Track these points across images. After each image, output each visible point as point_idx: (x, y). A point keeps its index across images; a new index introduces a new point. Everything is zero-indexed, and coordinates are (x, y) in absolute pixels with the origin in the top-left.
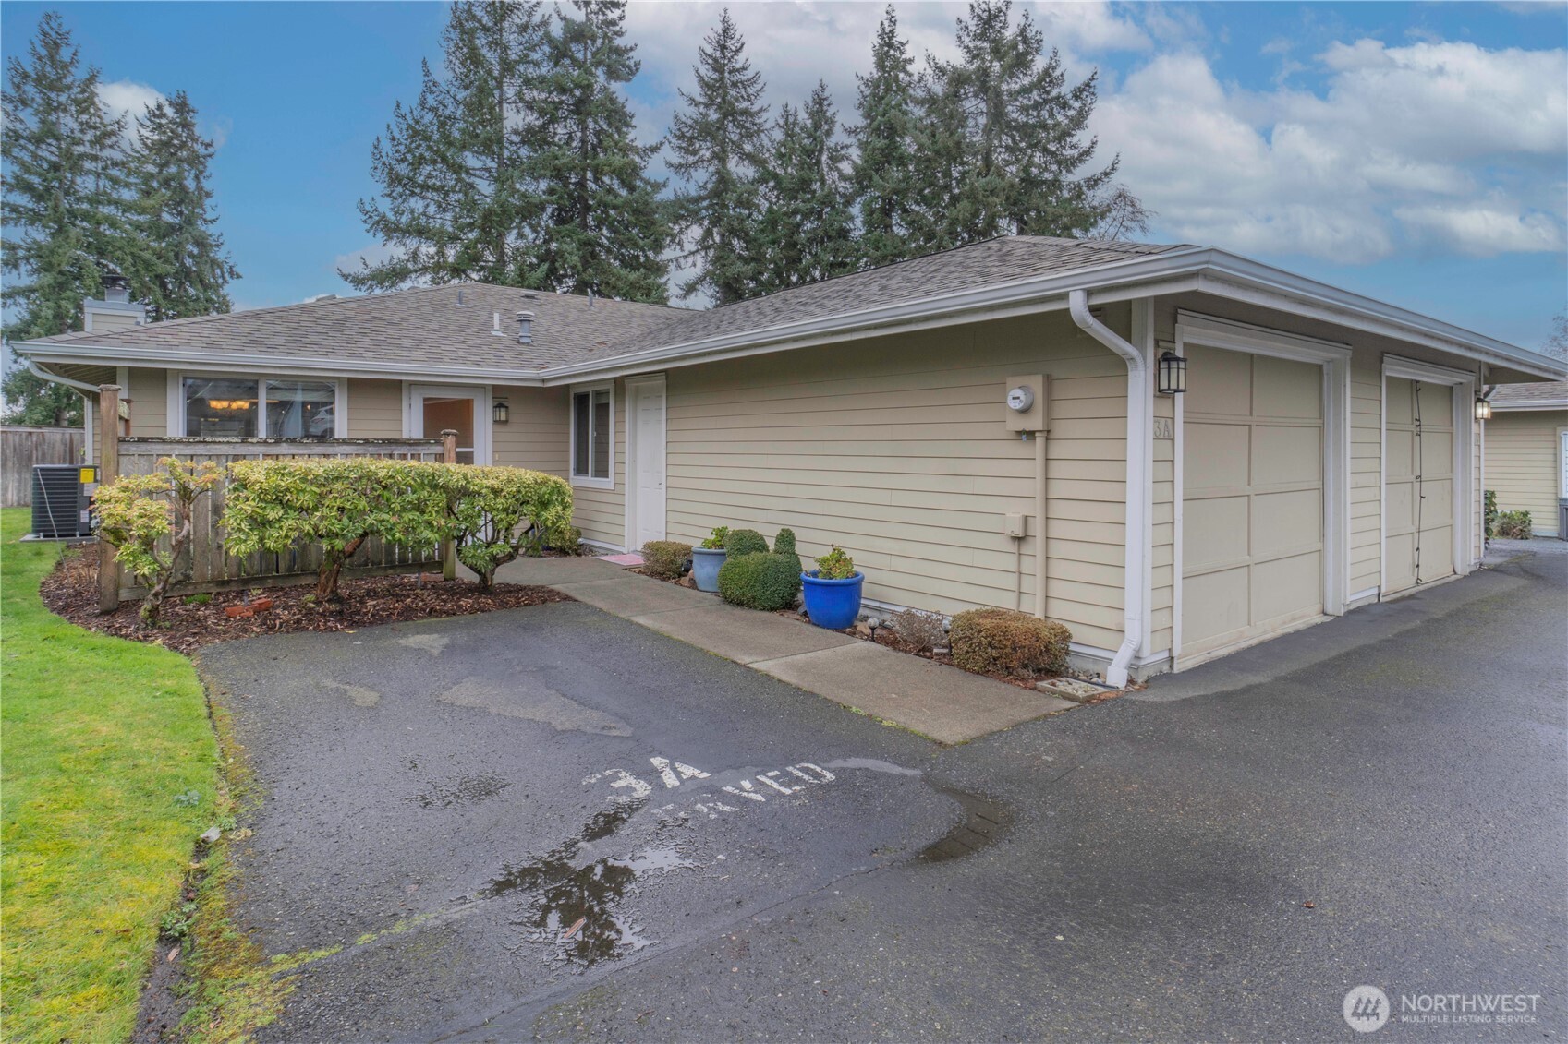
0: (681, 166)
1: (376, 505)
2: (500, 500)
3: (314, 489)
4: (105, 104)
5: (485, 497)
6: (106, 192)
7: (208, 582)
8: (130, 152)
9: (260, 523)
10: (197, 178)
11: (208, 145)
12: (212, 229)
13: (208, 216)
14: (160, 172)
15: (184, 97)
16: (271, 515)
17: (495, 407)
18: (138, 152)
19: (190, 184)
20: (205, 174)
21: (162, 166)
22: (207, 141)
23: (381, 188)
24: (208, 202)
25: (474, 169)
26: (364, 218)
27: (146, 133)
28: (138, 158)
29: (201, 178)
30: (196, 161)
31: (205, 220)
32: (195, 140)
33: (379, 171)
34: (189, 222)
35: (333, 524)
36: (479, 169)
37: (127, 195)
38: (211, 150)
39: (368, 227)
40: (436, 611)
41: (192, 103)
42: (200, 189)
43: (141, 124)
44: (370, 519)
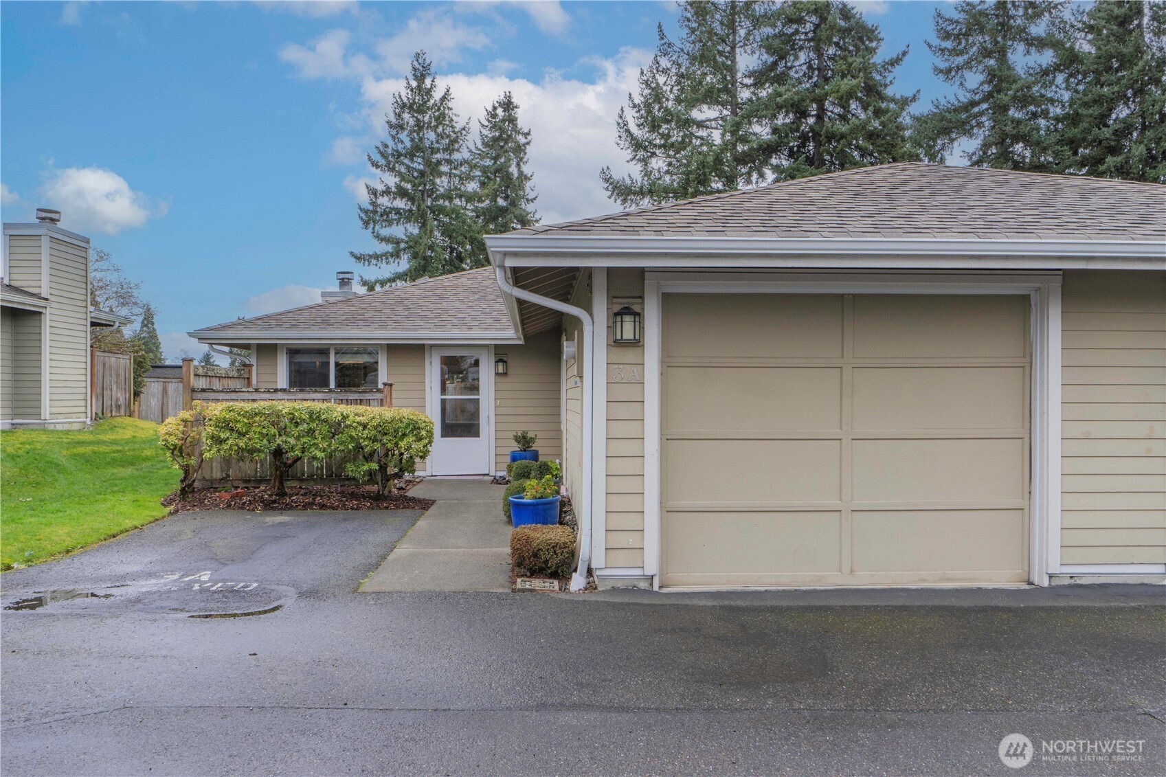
0: (949, 71)
1: (283, 431)
2: (366, 432)
3: (245, 420)
4: (456, 115)
5: (355, 428)
6: (456, 187)
7: (239, 480)
8: (474, 150)
9: (219, 441)
10: (518, 165)
11: (527, 135)
12: (530, 208)
13: (530, 197)
14: (495, 162)
15: (509, 97)
16: (223, 436)
17: (496, 362)
18: (480, 150)
19: (513, 170)
20: (524, 160)
21: (496, 159)
22: (526, 130)
23: (628, 154)
24: (528, 185)
25: (710, 120)
26: (606, 185)
27: (486, 132)
28: (479, 154)
29: (521, 164)
30: (520, 150)
31: (528, 200)
32: (518, 132)
33: (623, 139)
34: (513, 204)
35: (256, 443)
36: (715, 119)
37: (472, 186)
38: (529, 138)
39: (610, 193)
40: (326, 506)
41: (515, 100)
42: (521, 173)
43: (483, 125)
44: (279, 441)
